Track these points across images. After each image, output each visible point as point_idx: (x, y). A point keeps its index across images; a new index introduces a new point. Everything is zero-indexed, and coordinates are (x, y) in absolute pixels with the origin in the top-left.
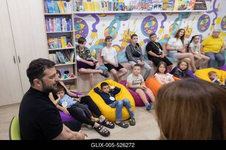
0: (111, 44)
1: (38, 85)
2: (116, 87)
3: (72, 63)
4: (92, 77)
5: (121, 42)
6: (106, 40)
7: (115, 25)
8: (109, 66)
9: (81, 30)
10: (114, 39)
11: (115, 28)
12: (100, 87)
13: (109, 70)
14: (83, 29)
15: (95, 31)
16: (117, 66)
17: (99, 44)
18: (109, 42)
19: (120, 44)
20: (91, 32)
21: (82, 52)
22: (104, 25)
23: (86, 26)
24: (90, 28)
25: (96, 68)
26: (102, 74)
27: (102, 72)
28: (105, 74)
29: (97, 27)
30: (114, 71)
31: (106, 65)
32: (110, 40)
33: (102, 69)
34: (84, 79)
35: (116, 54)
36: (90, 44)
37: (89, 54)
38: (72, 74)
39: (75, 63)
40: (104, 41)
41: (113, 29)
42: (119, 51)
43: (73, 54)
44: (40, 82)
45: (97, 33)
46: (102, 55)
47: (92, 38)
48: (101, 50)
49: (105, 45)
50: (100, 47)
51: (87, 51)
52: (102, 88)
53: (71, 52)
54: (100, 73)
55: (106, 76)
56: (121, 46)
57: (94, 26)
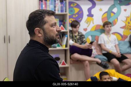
0: (110, 30)
1: (40, 35)
2: (120, 79)
3: (64, 48)
4: (87, 66)
5: (123, 30)
6: (104, 26)
7: (115, 10)
8: (109, 56)
9: (75, 15)
10: (113, 25)
11: (114, 13)
12: (98, 77)
13: (109, 60)
14: (77, 13)
15: (90, 15)
16: (120, 56)
17: (95, 30)
18: (108, 29)
19: (122, 31)
20: (87, 17)
21: (76, 36)
22: (101, 10)
23: (81, 10)
24: (86, 13)
25: (92, 55)
26: (100, 64)
27: (100, 61)
28: (104, 63)
29: (93, 11)
30: (115, 61)
31: (104, 55)
32: (109, 26)
33: (100, 59)
34: (78, 69)
35: (117, 43)
36: (85, 30)
37: (84, 39)
38: (64, 61)
39: (68, 48)
40: (101, 28)
41: (112, 14)
42: (121, 40)
43: (66, 38)
44: (42, 32)
45: (93, 18)
46: (99, 43)
47: (87, 23)
48: (98, 37)
49: (103, 31)
50: (97, 33)
51: (82, 37)
52: (101, 78)
53: (63, 36)
54: (98, 63)
55: (105, 67)
56: (122, 34)
57: (89, 10)
